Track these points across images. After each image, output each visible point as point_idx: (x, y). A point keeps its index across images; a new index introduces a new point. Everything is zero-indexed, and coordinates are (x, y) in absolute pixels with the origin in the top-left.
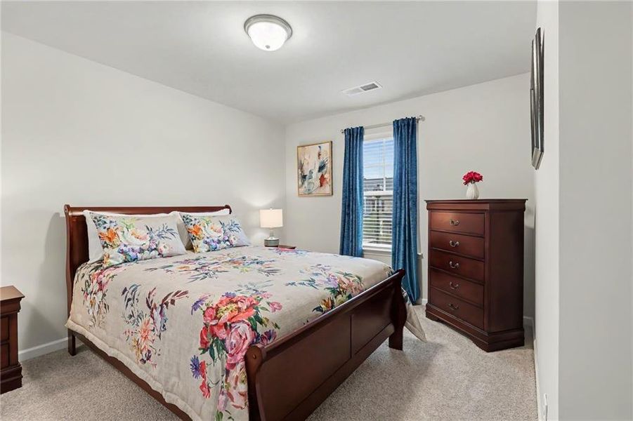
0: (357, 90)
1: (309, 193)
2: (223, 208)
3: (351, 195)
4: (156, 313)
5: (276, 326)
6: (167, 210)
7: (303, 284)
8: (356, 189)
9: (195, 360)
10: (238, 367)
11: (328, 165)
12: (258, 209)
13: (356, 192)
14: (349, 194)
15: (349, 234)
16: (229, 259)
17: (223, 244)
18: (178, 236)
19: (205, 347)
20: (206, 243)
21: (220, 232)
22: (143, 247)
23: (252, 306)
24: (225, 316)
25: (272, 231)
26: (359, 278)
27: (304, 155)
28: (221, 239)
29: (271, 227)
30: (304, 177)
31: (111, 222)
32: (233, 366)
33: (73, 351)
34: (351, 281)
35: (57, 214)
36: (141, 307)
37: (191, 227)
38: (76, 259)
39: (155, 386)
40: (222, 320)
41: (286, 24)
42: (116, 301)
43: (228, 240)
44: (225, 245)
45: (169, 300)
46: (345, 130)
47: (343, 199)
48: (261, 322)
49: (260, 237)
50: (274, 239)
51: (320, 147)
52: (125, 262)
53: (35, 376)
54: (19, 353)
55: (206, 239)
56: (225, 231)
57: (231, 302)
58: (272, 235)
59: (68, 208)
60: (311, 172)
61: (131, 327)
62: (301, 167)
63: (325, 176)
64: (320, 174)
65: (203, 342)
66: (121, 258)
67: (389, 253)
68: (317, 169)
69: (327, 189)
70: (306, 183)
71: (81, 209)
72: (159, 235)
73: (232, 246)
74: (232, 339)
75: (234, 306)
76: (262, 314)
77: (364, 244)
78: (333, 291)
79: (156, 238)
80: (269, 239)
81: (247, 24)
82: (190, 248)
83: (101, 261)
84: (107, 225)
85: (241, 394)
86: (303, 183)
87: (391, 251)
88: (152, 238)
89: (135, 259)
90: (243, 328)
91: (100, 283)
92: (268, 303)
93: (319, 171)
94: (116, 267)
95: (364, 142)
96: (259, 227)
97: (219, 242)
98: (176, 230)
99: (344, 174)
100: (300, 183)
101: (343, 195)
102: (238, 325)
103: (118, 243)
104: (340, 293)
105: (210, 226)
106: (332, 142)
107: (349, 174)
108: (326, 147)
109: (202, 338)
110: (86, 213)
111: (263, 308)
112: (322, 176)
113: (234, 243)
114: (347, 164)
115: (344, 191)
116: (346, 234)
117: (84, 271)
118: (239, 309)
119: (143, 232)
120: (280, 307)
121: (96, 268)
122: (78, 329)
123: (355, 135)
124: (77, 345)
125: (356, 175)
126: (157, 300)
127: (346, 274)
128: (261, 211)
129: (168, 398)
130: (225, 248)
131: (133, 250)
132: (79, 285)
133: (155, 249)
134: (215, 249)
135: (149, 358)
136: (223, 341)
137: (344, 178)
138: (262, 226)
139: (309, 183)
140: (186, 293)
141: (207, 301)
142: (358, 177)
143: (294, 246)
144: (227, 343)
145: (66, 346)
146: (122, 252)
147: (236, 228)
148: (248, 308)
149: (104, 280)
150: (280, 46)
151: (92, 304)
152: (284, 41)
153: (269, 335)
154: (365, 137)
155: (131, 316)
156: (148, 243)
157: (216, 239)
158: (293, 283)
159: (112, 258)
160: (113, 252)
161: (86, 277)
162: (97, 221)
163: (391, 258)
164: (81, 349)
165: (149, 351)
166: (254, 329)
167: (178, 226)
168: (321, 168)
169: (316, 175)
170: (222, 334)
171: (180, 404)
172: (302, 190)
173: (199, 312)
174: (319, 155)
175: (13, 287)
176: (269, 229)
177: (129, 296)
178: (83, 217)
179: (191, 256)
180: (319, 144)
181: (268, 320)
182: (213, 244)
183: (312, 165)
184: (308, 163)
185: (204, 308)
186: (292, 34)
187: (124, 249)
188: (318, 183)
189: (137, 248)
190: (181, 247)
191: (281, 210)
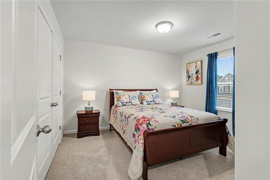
0: (210, 37)
1: (192, 83)
2: (154, 90)
3: (211, 84)
4: (126, 120)
5: (156, 127)
6: (136, 90)
7: (171, 117)
8: (213, 81)
9: (133, 133)
10: (142, 135)
11: (200, 71)
12: (169, 90)
13: (213, 83)
14: (210, 84)
15: (209, 102)
16: (152, 107)
17: (152, 103)
18: (138, 99)
19: (136, 130)
20: (147, 102)
21: (151, 98)
22: (127, 102)
23: (149, 120)
24: (141, 121)
25: (174, 99)
26: (197, 118)
27: (189, 67)
28: (152, 101)
29: (174, 98)
30: (189, 77)
31: (119, 94)
32: (140, 135)
33: (111, 130)
34: (193, 119)
35: (108, 91)
36: (123, 118)
37: (142, 96)
38: (112, 104)
39: (126, 140)
40: (140, 123)
41: (170, 23)
42: (119, 116)
43: (154, 101)
44: (153, 103)
45: (129, 116)
46: (208, 55)
47: (207, 86)
48: (150, 125)
49: (170, 101)
50: (175, 102)
51: (196, 63)
52: (122, 106)
53: (102, 134)
54: (100, 127)
55: (146, 100)
56: (153, 98)
57: (144, 118)
58: (174, 101)
59: (110, 90)
60: (192, 74)
61: (121, 123)
62: (188, 72)
63: (199, 76)
64: (196, 75)
65: (135, 129)
66: (121, 104)
67: (231, 112)
68: (195, 73)
69: (200, 81)
70: (190, 79)
71: (113, 90)
72: (132, 98)
73: (156, 103)
74: (141, 128)
75: (144, 119)
76: (151, 123)
77: (217, 107)
78: (182, 121)
79: (131, 99)
80: (173, 102)
81: (157, 26)
82: (142, 103)
83: (117, 105)
84: (118, 95)
85: (141, 143)
86: (189, 79)
87: (232, 111)
88: (130, 99)
89: (125, 105)
90: (145, 125)
91: (116, 111)
92: (154, 120)
93: (196, 74)
94: (120, 107)
95: (218, 59)
96: (169, 97)
97: (151, 102)
98: (137, 97)
99: (208, 75)
100: (188, 79)
101: (207, 84)
102: (143, 124)
103: (121, 100)
104: (185, 122)
105: (148, 96)
106: (202, 61)
107: (210, 74)
108: (199, 63)
109: (135, 127)
110: (114, 91)
111: (152, 121)
112: (197, 76)
113: (157, 102)
114: (209, 70)
115: (207, 83)
116: (208, 102)
117: (113, 107)
118: (145, 120)
119: (127, 97)
120: (158, 122)
121: (116, 107)
122: (112, 123)
123: (213, 56)
124: (112, 129)
125: (213, 75)
126: (127, 117)
127: (191, 116)
128: (170, 91)
129: (128, 144)
130: (153, 104)
131: (124, 102)
132: (112, 111)
133: (131, 102)
134: (150, 104)
135: (124, 132)
136: (139, 128)
137: (207, 76)
138: (170, 97)
139: (191, 79)
140: (133, 115)
141: (138, 117)
142: (214, 76)
143: (184, 106)
144: (140, 129)
145: (109, 128)
146: (122, 102)
147: (158, 97)
148: (147, 120)
149: (117, 110)
150: (169, 30)
151: (114, 117)
152: (170, 28)
153: (153, 129)
154: (218, 57)
155: (121, 120)
156: (129, 100)
157: (150, 101)
158: (167, 116)
159: (119, 104)
160: (120, 103)
161: (113, 109)
162: (116, 93)
163: (232, 115)
164: (112, 130)
165: (125, 130)
166: (148, 126)
167: (138, 96)
168: (197, 72)
169: (194, 75)
170: (139, 126)
171: (131, 146)
172: (188, 82)
173: (135, 120)
174: (196, 67)
175: (98, 110)
176: (173, 98)
177: (121, 115)
178: (113, 92)
179: (142, 105)
180: (196, 62)
181: (153, 125)
182: (149, 102)
183: (193, 71)
184: (191, 71)
185: (136, 119)
186: (173, 25)
187: (122, 101)
188: (195, 79)
189: (126, 102)
190: (139, 103)
191: (178, 91)
